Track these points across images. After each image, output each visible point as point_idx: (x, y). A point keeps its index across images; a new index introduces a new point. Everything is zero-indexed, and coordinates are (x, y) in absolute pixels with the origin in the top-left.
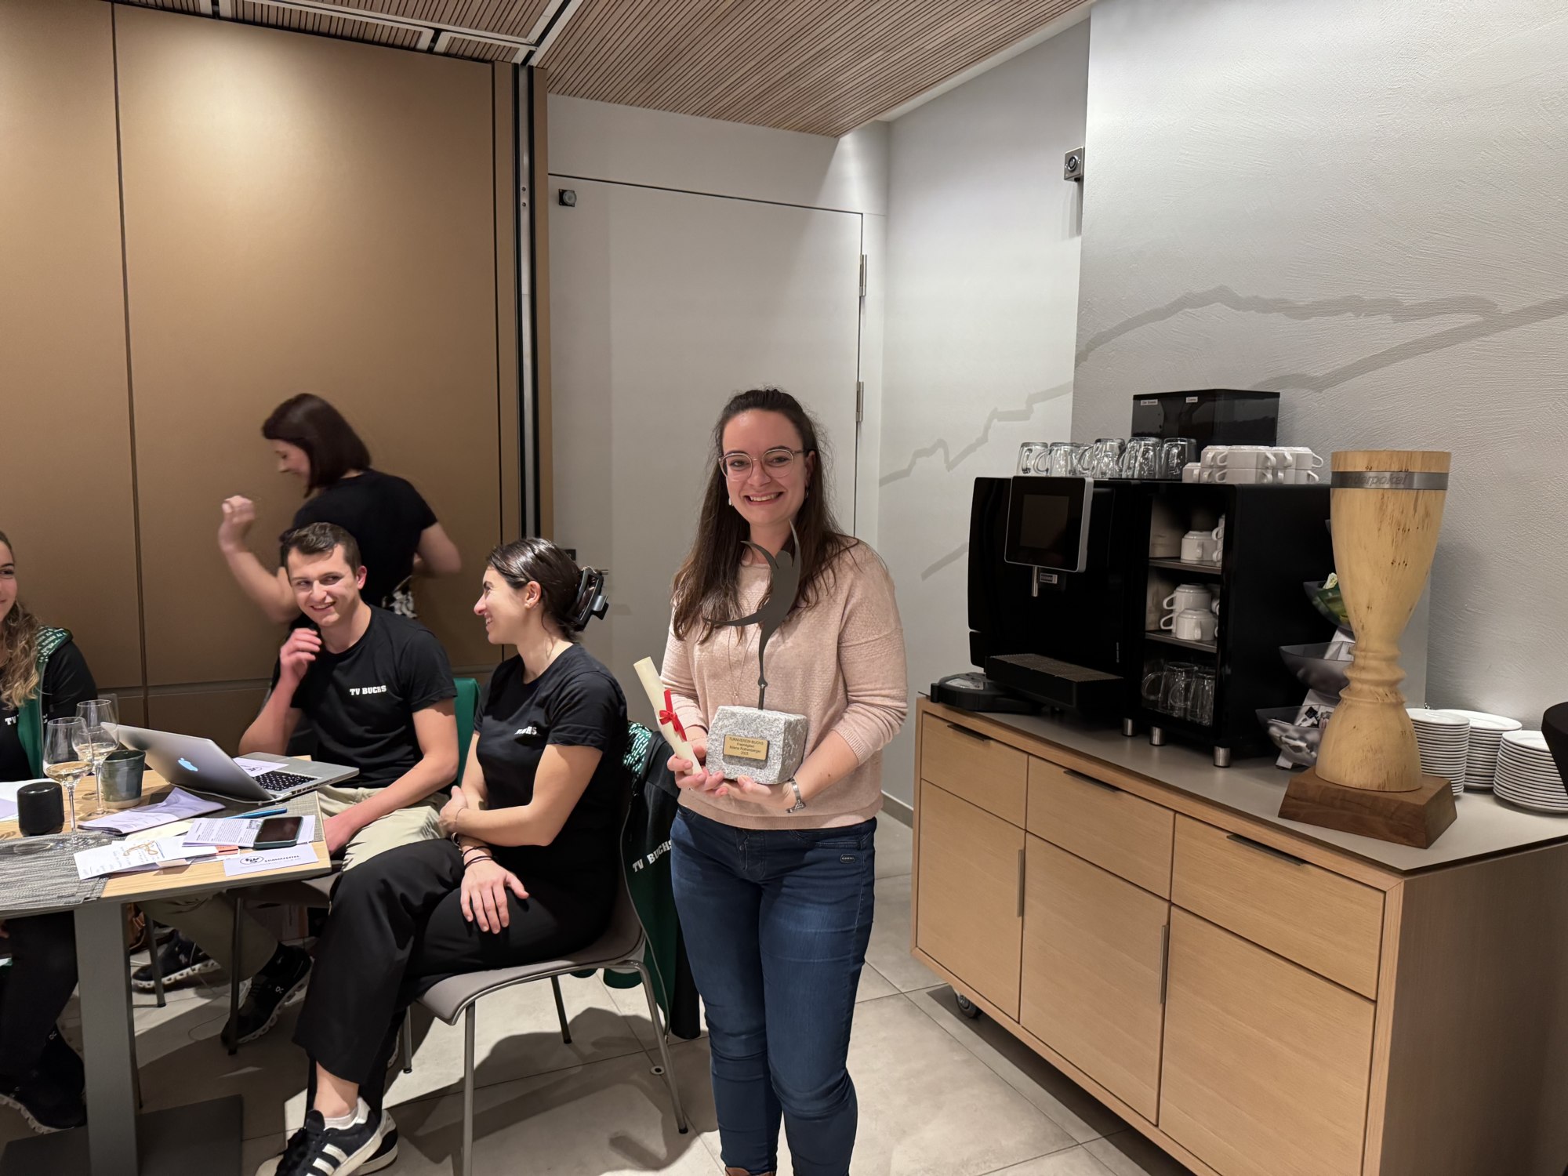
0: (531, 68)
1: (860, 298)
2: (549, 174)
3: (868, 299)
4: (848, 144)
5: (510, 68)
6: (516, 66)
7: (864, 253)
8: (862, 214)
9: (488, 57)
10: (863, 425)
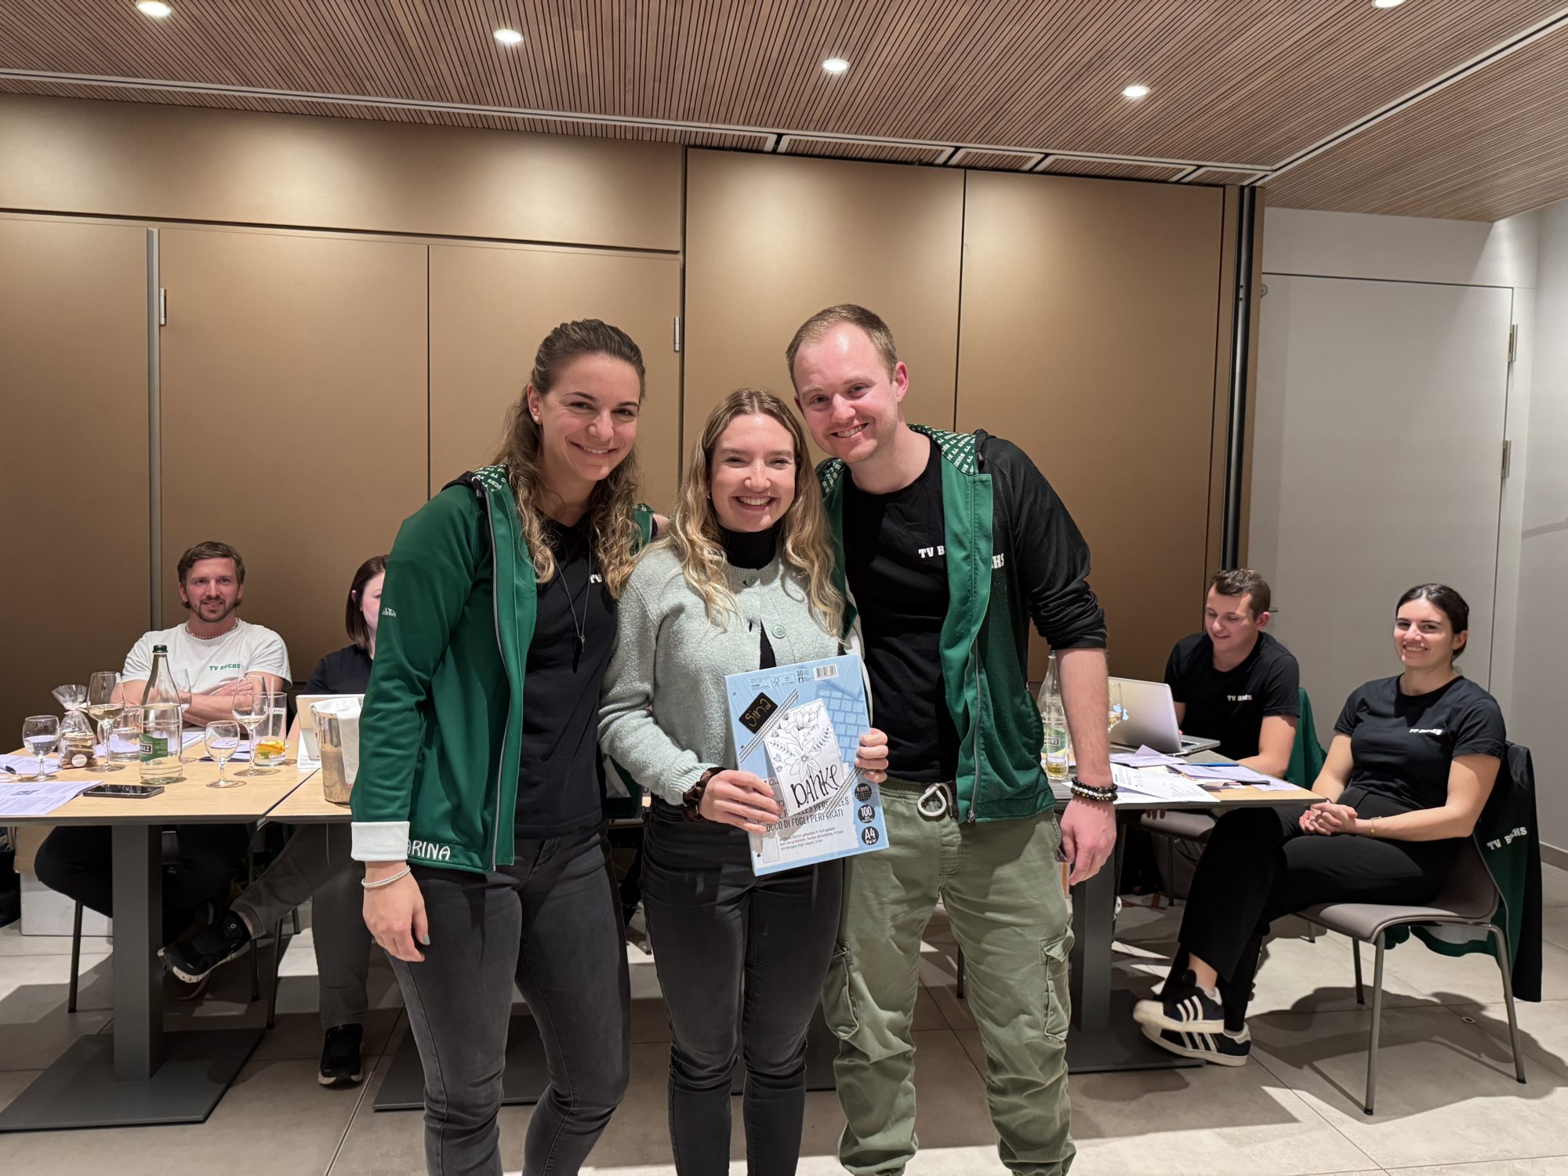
0: (1253, 190)
1: (1509, 363)
2: (1264, 273)
3: (1516, 364)
4: (1503, 227)
5: (1236, 190)
6: (1242, 188)
7: (1514, 323)
8: (1513, 288)
9: (1221, 183)
10: (1508, 480)
